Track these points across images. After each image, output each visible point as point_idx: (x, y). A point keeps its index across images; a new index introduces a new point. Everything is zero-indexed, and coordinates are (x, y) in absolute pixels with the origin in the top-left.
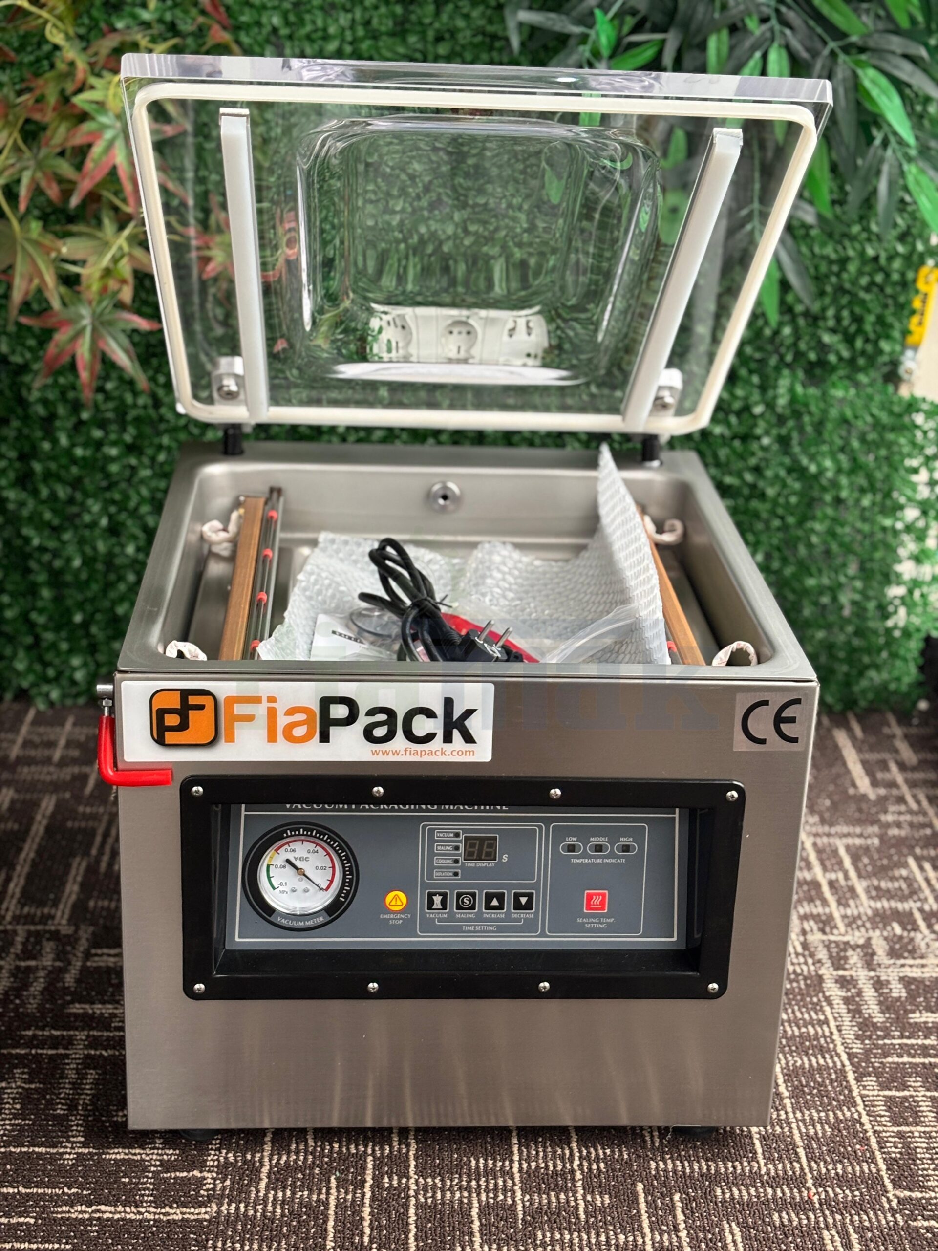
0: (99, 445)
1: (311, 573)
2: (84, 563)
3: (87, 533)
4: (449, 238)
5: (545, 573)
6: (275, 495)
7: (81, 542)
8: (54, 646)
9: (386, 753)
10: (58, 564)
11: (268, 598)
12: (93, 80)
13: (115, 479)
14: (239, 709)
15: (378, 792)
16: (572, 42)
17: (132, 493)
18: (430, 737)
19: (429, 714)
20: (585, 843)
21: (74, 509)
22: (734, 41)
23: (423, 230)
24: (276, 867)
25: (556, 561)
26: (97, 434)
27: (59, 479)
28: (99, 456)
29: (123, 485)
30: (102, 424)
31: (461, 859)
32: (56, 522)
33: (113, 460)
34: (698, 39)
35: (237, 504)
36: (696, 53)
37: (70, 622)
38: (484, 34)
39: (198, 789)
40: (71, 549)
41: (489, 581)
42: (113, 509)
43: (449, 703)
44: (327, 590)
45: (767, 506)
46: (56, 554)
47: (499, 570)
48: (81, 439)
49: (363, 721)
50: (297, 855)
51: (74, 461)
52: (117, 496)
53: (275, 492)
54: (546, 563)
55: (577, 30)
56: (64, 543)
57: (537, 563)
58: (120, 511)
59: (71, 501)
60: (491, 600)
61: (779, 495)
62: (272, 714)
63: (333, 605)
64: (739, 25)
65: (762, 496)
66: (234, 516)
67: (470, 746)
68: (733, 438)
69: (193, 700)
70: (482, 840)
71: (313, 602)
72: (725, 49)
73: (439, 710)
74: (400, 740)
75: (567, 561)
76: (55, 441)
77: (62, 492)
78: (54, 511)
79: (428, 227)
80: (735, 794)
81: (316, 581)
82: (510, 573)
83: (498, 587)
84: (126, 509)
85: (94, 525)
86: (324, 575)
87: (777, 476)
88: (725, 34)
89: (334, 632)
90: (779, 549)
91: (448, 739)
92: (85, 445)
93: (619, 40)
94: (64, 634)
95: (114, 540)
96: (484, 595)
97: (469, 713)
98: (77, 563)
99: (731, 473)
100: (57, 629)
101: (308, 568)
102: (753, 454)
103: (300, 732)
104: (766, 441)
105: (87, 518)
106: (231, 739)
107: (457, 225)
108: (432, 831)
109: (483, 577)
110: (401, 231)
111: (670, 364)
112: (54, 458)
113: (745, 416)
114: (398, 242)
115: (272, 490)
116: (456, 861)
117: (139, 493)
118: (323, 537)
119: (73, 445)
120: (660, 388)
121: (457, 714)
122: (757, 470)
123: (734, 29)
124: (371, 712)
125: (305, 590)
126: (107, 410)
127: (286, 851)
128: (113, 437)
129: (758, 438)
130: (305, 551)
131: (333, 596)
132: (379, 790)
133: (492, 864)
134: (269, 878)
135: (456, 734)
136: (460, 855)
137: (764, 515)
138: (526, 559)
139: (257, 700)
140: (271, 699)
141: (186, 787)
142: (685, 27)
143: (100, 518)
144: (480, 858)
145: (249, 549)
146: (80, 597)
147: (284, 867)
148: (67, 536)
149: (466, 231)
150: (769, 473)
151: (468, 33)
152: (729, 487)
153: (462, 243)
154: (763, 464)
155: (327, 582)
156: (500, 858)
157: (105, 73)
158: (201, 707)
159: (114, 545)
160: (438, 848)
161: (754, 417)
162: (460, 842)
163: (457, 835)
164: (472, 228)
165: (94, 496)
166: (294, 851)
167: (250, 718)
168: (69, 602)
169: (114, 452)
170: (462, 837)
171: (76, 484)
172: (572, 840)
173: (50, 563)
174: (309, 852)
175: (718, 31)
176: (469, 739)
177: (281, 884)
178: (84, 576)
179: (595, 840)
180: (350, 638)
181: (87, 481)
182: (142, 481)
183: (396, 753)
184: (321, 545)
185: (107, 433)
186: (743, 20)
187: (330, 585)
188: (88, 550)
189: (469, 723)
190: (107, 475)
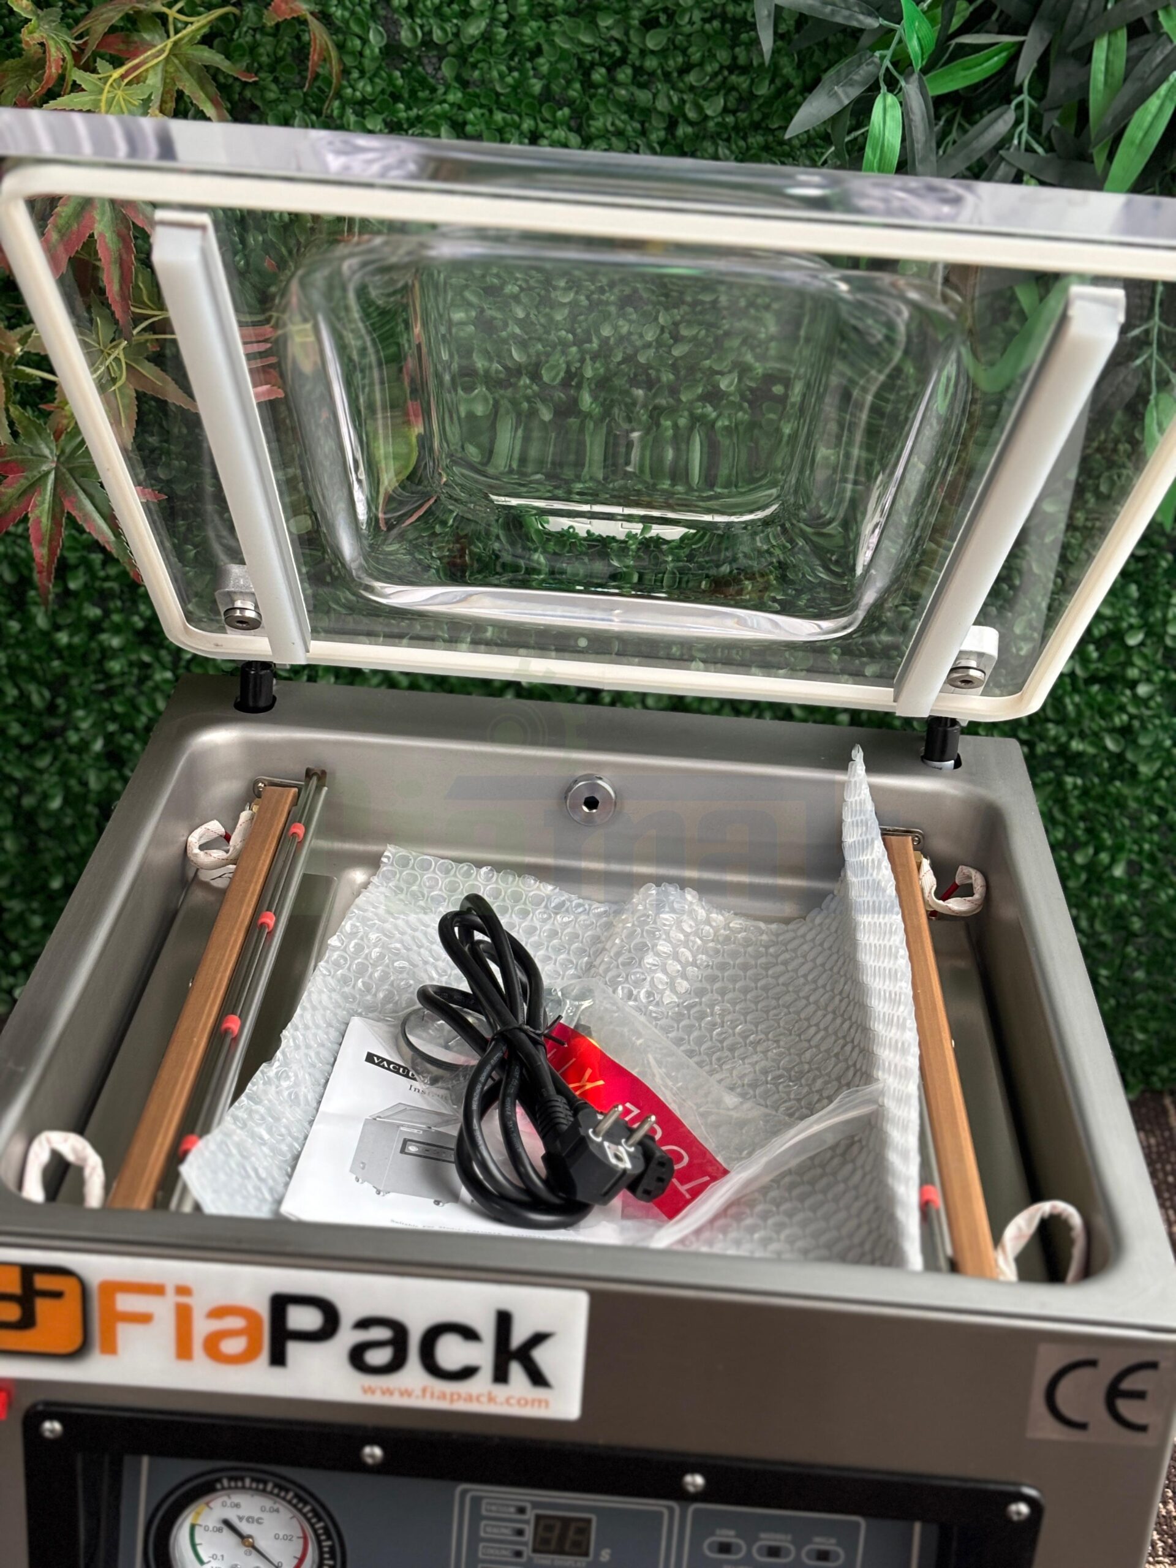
0: (95, 628)
1: (353, 935)
2: (66, 801)
3: (73, 758)
4: (648, 345)
5: (747, 942)
6: (314, 781)
7: (65, 772)
8: (21, 919)
9: (388, 1392)
10: (28, 801)
11: (243, 1027)
12: (78, 75)
13: (117, 681)
14: (126, 1303)
15: (372, 1456)
16: (865, 41)
17: (142, 701)
18: (467, 1373)
19: (469, 1334)
20: (750, 1542)
21: (56, 723)
22: (1135, 50)
23: (606, 331)
24: (206, 1529)
25: (768, 920)
26: (93, 612)
27: (34, 677)
28: (94, 645)
29: (130, 691)
30: (102, 598)
31: (527, 1551)
32: (27, 739)
33: (114, 654)
34: (1077, 43)
35: (253, 794)
36: (1072, 66)
37: (45, 887)
38: (724, 18)
39: (52, 1427)
40: (49, 780)
41: (649, 959)
42: (112, 727)
43: (504, 1320)
44: (374, 966)
45: (1139, 792)
46: (25, 787)
47: (668, 939)
48: (66, 619)
49: (347, 1337)
50: (242, 1512)
51: (55, 650)
52: (119, 709)
53: (316, 776)
54: (749, 923)
55: (873, 23)
56: (41, 772)
57: (737, 923)
58: (124, 730)
59: (51, 709)
60: (649, 994)
61: (1159, 775)
62: (184, 1315)
63: (381, 995)
64: (1148, 22)
65: (1133, 773)
66: (245, 815)
67: (540, 1393)
68: (1092, 679)
69: (41, 1282)
70: (566, 1522)
71: (346, 989)
72: (1120, 64)
73: (487, 1329)
74: (413, 1374)
75: (787, 921)
76: (27, 621)
77: (38, 697)
78: (24, 724)
79: (616, 328)
80: (1024, 1508)
81: (359, 948)
82: (686, 944)
83: (665, 971)
84: (132, 730)
85: (83, 747)
86: (373, 936)
87: (1157, 745)
88: (1122, 35)
89: (370, 1058)
90: (1152, 858)
91: (501, 1376)
92: (74, 628)
93: (943, 41)
94: (35, 905)
95: (114, 773)
96: (638, 983)
97: (539, 1338)
98: (56, 804)
99: (1082, 736)
100: (28, 895)
101: (347, 926)
102: (1122, 708)
103: (233, 1346)
104: (1143, 690)
105: (73, 738)
106: (110, 1348)
107: (662, 329)
108: (476, 1502)
109: (642, 949)
110: (572, 331)
111: (983, 619)
112: (26, 645)
113: (1113, 646)
114: (564, 344)
115: (309, 774)
116: (518, 1554)
117: (153, 704)
118: (390, 851)
119: (57, 628)
120: (962, 653)
121: (519, 1336)
122: (1126, 733)
123: (1138, 30)
124: (364, 1324)
125: (337, 965)
126: (107, 578)
127: (224, 1505)
128: (116, 618)
129: (1133, 685)
130: (358, 876)
131: (385, 977)
132: (374, 1452)
133: (582, 1561)
134: (194, 1546)
135: (516, 1370)
136: (525, 1544)
137: (1133, 805)
138: (718, 918)
139: (157, 1290)
140: (183, 1290)
141: (32, 1420)
142: (1057, 21)
143: (95, 738)
144: (560, 1551)
145: (242, 902)
146: (61, 853)
147: (220, 1530)
148: (43, 762)
149: (677, 338)
150: (1145, 741)
151: (697, 15)
152: (1080, 754)
153: (669, 352)
154: (1136, 724)
155: (375, 952)
156: (597, 1554)
157: (101, 64)
158: (57, 1295)
159: (111, 780)
160: (486, 1529)
161: (1129, 649)
162: (527, 1522)
163: (521, 1510)
164: (685, 332)
165: (86, 705)
166: (237, 1506)
167: (144, 1318)
168: (47, 858)
169: (116, 642)
170: (530, 1515)
171: (57, 686)
172: (726, 1535)
173: (19, 797)
174: (263, 1509)
175: (1112, 32)
176: (537, 1378)
177: (214, 1557)
178: (68, 821)
179: (768, 1539)
180: (396, 1069)
181: (74, 682)
182: (157, 688)
183: (407, 1393)
184: (384, 869)
185: (107, 613)
186: (1155, 14)
187: (381, 956)
188: (73, 782)
189: (541, 1355)
190: (107, 676)
